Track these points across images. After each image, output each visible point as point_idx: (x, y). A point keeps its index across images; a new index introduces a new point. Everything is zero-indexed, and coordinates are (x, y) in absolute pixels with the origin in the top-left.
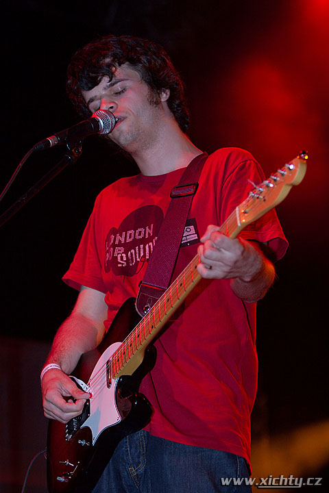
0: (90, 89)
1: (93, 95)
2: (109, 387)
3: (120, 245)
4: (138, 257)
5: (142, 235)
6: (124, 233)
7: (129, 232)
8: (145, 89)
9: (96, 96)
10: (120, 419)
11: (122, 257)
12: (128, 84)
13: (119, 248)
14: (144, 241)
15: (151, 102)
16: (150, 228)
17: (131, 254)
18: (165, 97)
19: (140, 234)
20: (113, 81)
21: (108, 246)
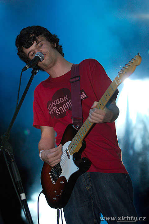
5: (63, 100)
10: (78, 169)
11: (57, 110)
13: (54, 107)
14: (65, 102)
16: (65, 97)
21: (49, 108)
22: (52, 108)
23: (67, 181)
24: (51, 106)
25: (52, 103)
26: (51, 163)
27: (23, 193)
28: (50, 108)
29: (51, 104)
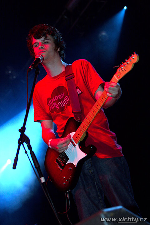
0: (37, 39)
1: (37, 41)
2: (75, 147)
3: (54, 102)
4: (63, 105)
6: (54, 98)
7: (55, 97)
8: (54, 45)
9: (38, 42)
11: (57, 106)
12: (49, 41)
13: (54, 103)
15: (55, 50)
16: (62, 94)
17: (59, 103)
18: (59, 50)
19: (60, 97)
20: (46, 39)
21: (49, 104)
22: (52, 104)
23: (76, 166)
24: (51, 102)
25: (52, 99)
26: (59, 150)
27: (42, 177)
28: (51, 104)
29: (50, 101)
